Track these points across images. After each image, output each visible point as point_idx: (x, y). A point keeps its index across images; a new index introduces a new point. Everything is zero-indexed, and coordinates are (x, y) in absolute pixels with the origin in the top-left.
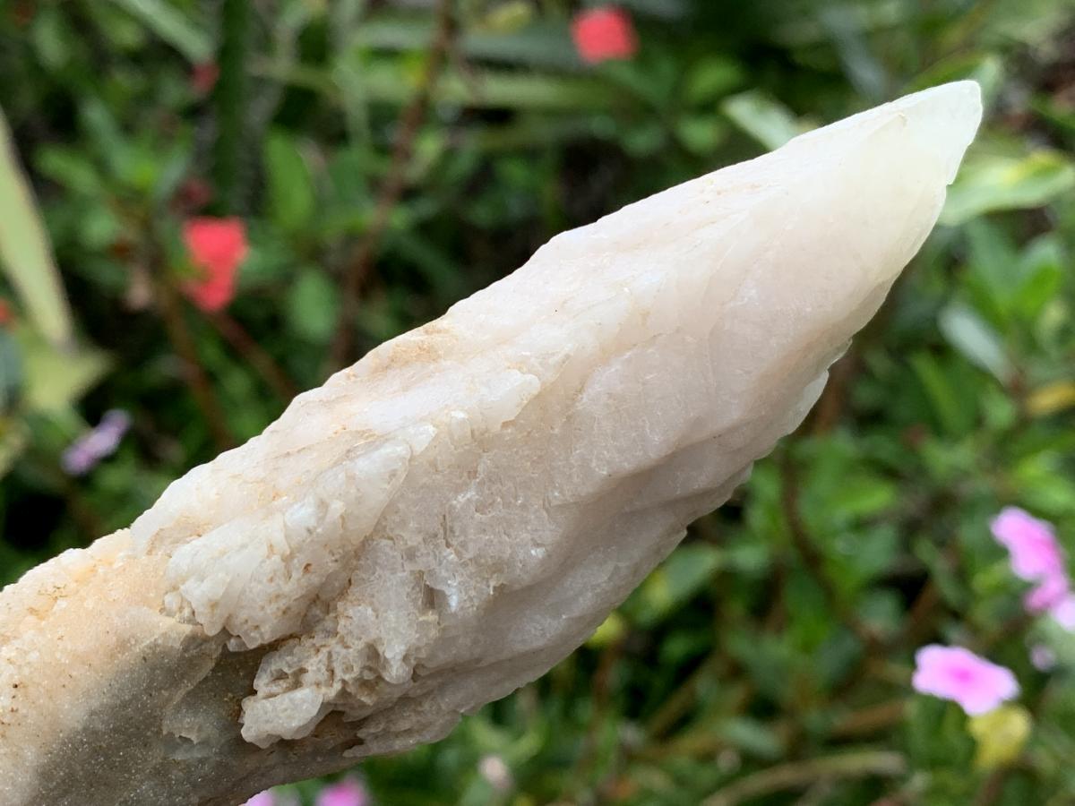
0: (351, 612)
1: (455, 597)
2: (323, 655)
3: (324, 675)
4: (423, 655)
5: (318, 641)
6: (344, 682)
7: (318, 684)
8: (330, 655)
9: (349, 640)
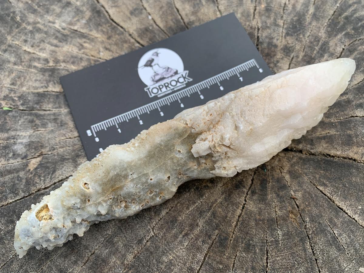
0: (219, 127)
1: (242, 127)
2: (211, 136)
3: (211, 140)
4: (233, 139)
5: (211, 133)
6: (215, 142)
7: (209, 142)
8: (213, 136)
9: (217, 133)
